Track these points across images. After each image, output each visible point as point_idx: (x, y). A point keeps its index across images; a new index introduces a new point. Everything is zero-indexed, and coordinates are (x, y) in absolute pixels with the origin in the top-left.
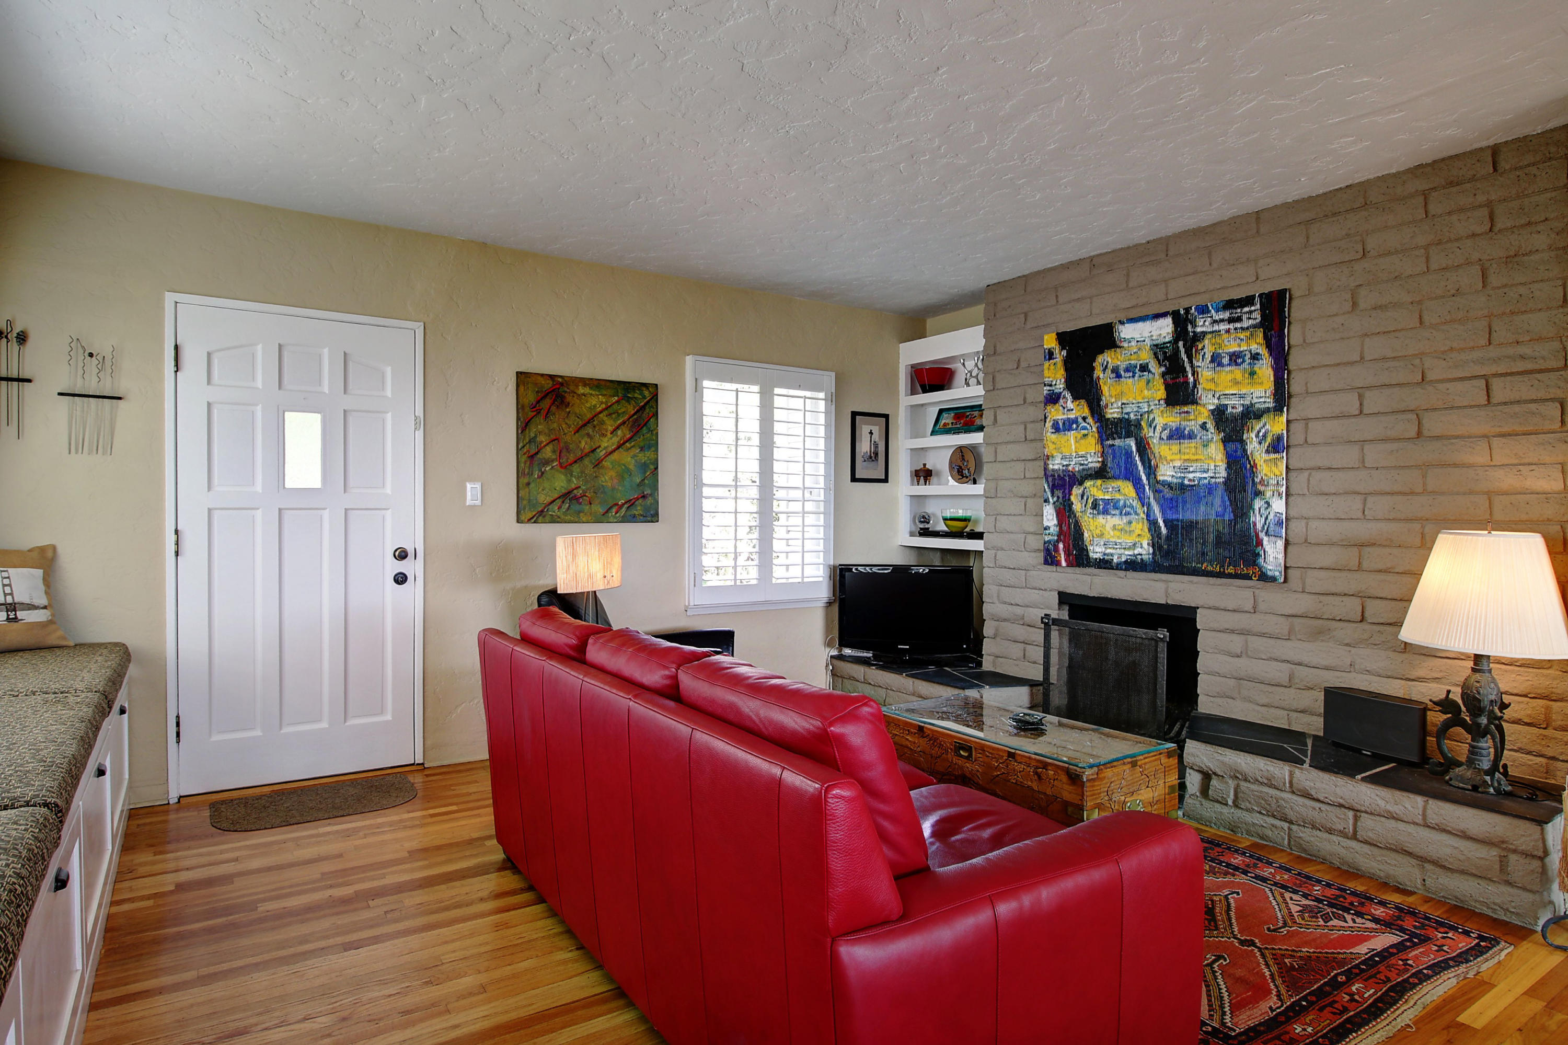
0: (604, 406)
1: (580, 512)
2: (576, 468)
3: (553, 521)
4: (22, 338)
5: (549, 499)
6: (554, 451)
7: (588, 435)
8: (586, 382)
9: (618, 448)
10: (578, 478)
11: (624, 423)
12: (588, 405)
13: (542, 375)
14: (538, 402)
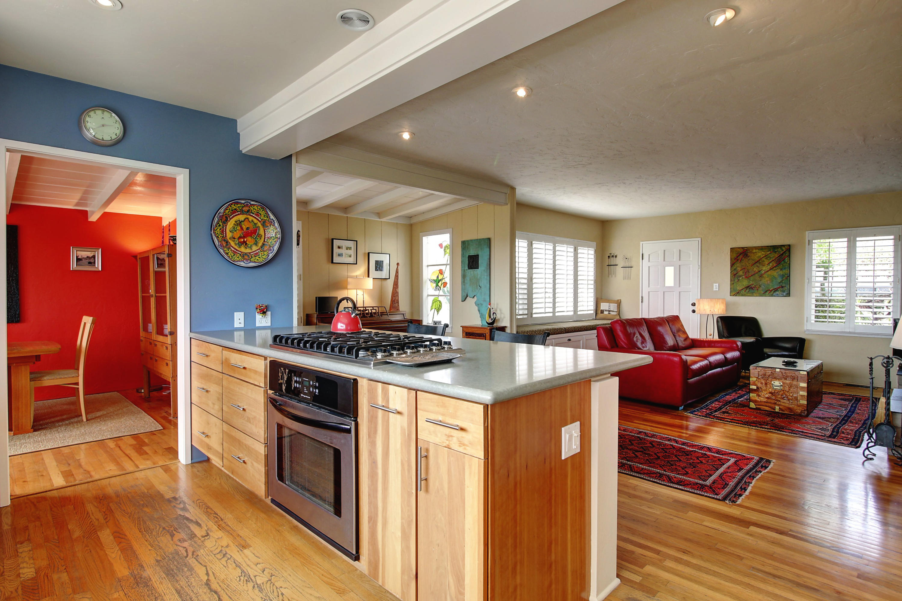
0: (764, 255)
1: (753, 293)
2: (752, 278)
3: (743, 295)
4: (616, 257)
5: (741, 288)
6: (743, 273)
7: (757, 266)
8: (756, 248)
9: (770, 269)
10: (752, 281)
11: (773, 261)
12: (757, 256)
13: (739, 248)
14: (737, 257)
